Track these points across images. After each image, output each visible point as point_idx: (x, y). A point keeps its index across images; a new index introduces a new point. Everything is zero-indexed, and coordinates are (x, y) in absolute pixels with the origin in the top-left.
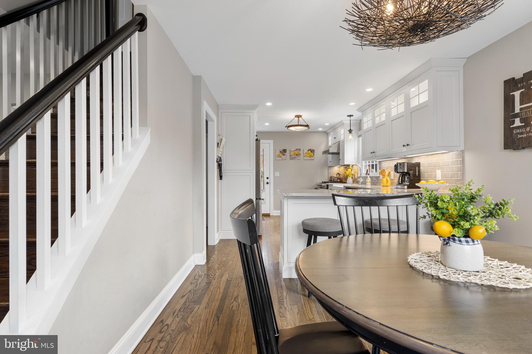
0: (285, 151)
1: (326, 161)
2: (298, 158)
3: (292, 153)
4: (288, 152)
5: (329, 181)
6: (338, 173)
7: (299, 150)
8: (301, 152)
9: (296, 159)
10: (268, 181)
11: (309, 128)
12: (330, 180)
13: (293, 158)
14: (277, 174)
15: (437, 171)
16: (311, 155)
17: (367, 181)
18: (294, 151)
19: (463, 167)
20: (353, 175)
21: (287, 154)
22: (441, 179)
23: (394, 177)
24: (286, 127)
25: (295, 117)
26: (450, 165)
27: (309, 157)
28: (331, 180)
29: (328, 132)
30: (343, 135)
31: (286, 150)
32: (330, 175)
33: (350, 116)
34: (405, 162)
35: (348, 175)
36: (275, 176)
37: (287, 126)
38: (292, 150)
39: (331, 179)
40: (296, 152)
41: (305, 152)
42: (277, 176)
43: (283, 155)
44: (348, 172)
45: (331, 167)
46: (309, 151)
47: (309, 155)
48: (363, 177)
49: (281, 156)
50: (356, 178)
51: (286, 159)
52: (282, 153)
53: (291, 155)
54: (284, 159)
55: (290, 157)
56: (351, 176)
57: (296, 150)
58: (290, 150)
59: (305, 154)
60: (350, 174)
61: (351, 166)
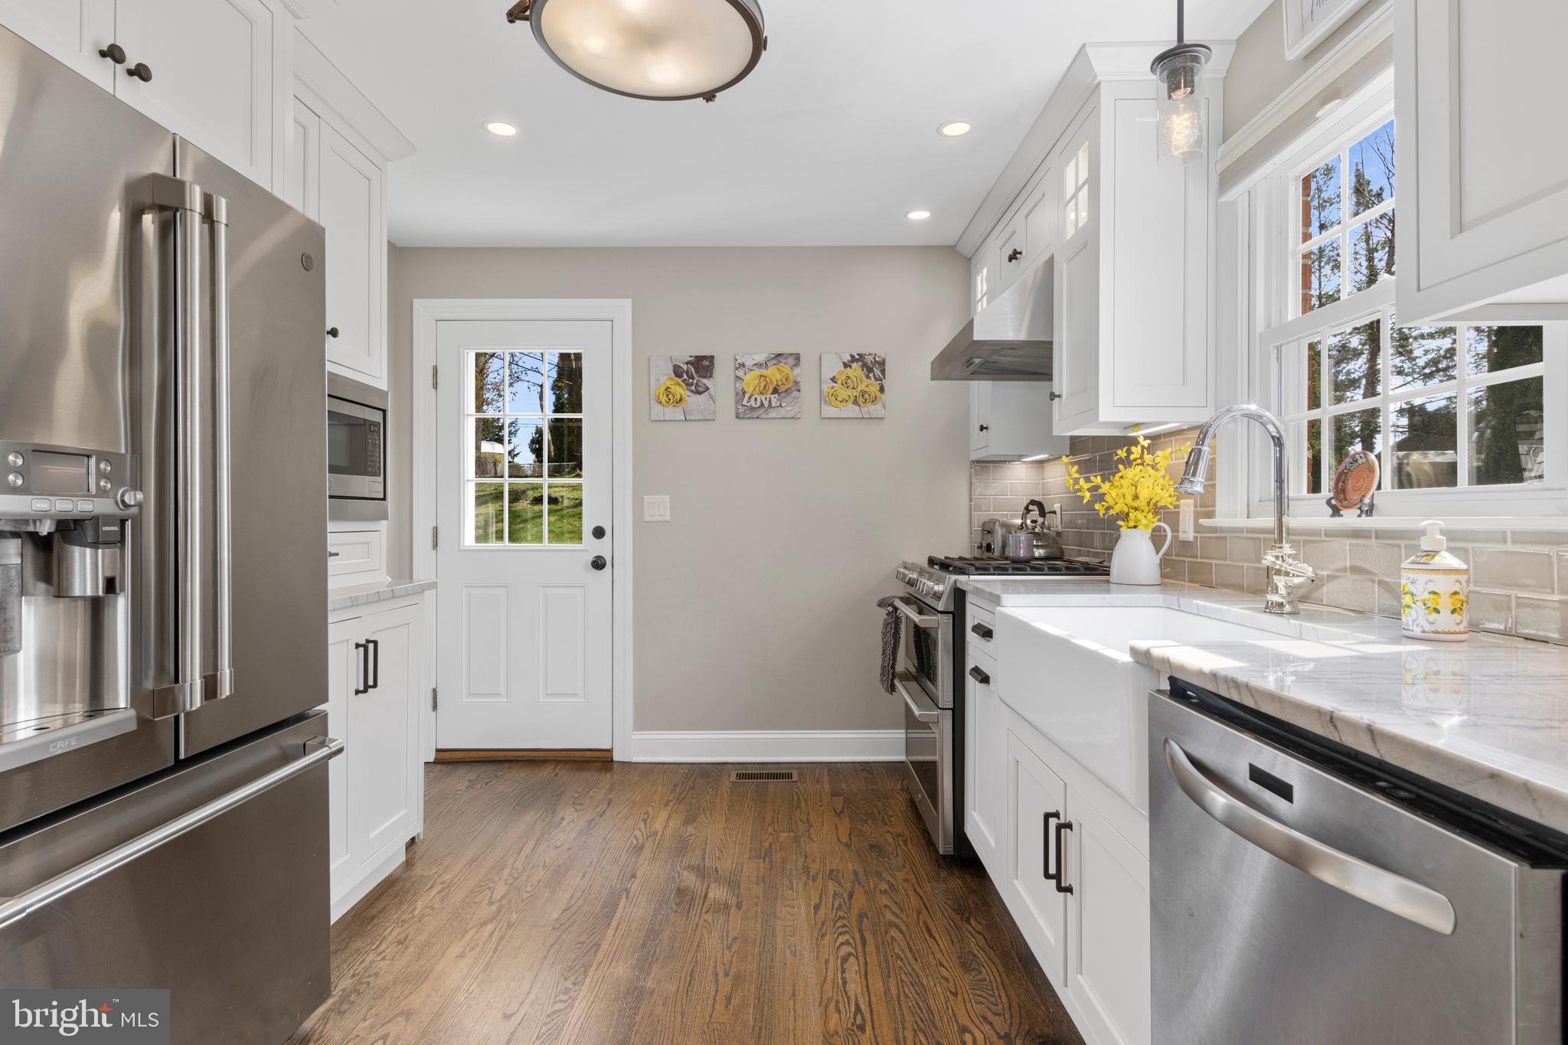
0: (703, 366)
1: (958, 427)
2: (782, 412)
3: (750, 380)
4: (723, 372)
5: (977, 553)
6: (1033, 502)
7: (791, 361)
8: (805, 374)
9: (773, 414)
10: (601, 548)
12: (980, 547)
13: (752, 409)
14: (659, 507)
16: (863, 393)
18: (758, 365)
20: (1157, 510)
21: (722, 382)
27: (855, 402)
28: (989, 548)
29: (966, 249)
31: (712, 358)
32: (981, 517)
35: (1126, 517)
36: (647, 518)
38: (749, 364)
39: (988, 539)
40: (773, 373)
41: (828, 374)
42: (659, 519)
43: (692, 391)
44: (1117, 493)
45: (991, 465)
46: (854, 365)
47: (849, 392)
48: (1315, 533)
49: (681, 400)
50: (1182, 536)
51: (709, 418)
52: (685, 377)
53: (744, 393)
54: (701, 418)
55: (737, 403)
56: (1144, 521)
57: (775, 362)
58: (733, 360)
59: (827, 386)
60: (1136, 509)
61: (1146, 443)
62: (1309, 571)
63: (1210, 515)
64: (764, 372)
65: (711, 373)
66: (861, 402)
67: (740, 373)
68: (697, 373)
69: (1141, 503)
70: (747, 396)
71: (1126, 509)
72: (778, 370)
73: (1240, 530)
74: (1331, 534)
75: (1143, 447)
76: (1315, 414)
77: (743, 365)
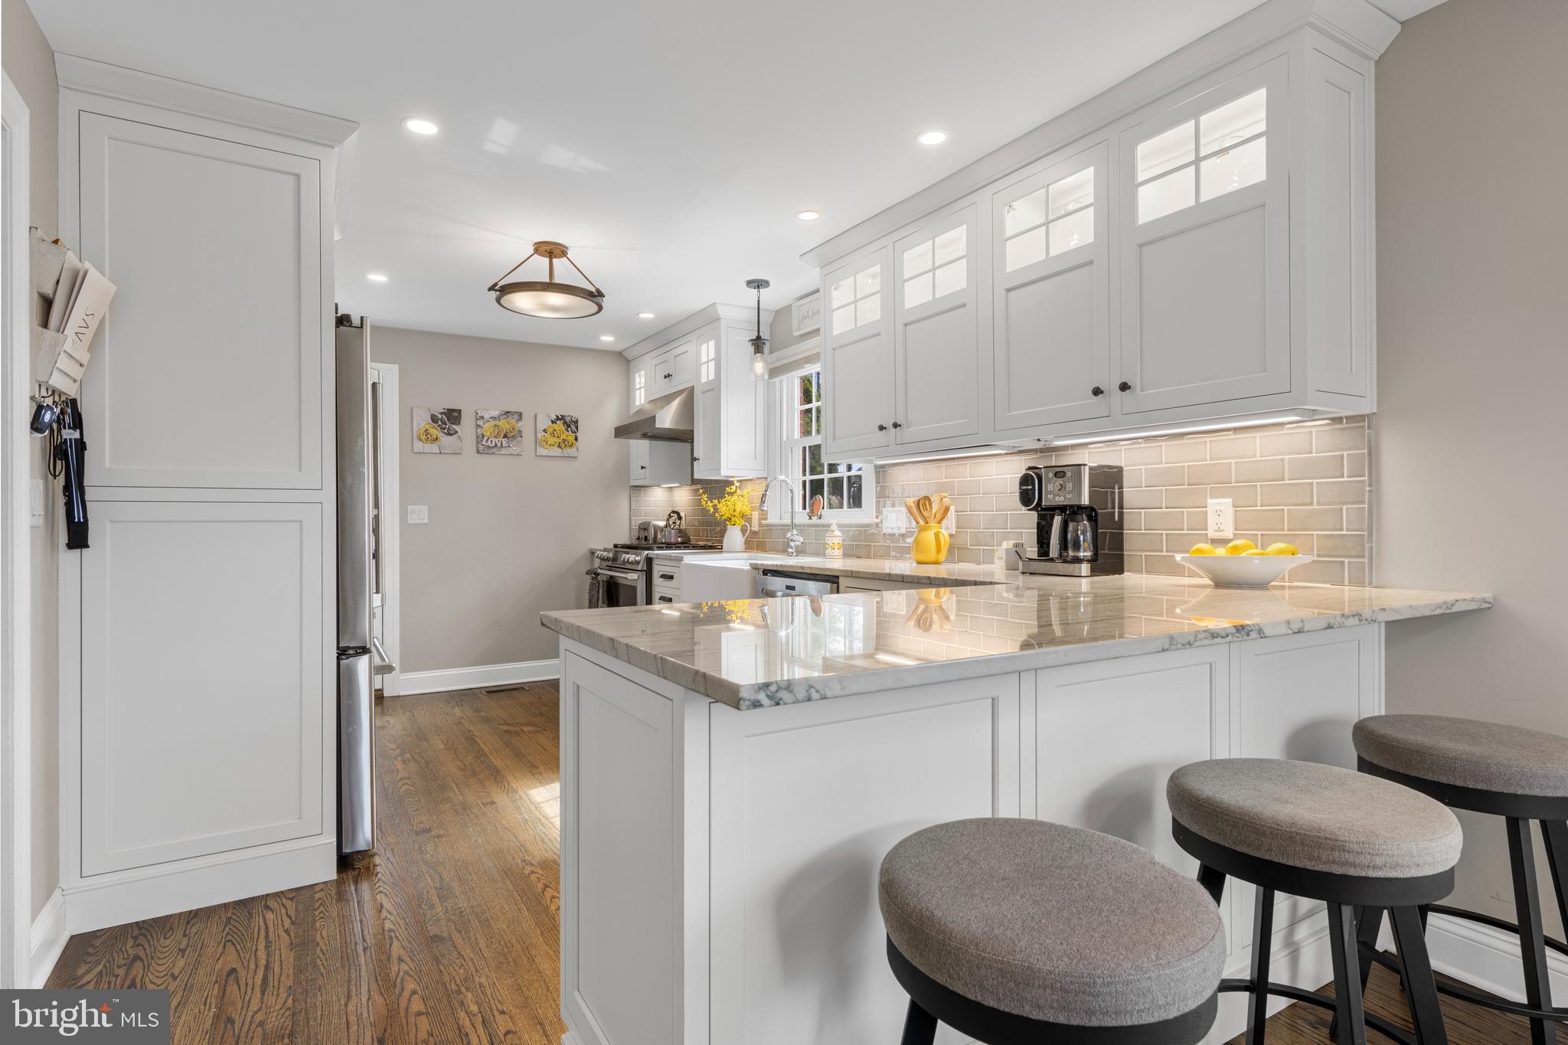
0: (453, 416)
1: (622, 467)
2: (510, 451)
3: (488, 428)
4: (467, 420)
6: (673, 512)
7: (516, 417)
8: (526, 426)
9: (504, 451)
11: (600, 308)
12: (639, 539)
13: (489, 447)
14: (420, 514)
15: (1209, 501)
16: (564, 441)
17: (829, 541)
18: (493, 418)
19: (1370, 485)
20: (743, 516)
21: (466, 428)
22: (1234, 534)
23: (958, 528)
24: (491, 289)
25: (536, 251)
26: (1286, 477)
27: (559, 446)
28: (646, 539)
29: (628, 355)
30: (712, 364)
31: (459, 411)
32: (638, 520)
33: (758, 284)
34: (1081, 465)
35: (729, 520)
36: (410, 522)
37: (496, 284)
38: (487, 416)
39: (645, 534)
40: (504, 424)
41: (541, 426)
42: (418, 522)
43: (445, 433)
44: (724, 508)
45: (642, 489)
46: (558, 422)
47: (555, 439)
48: (803, 526)
49: (437, 439)
50: (753, 529)
51: (457, 452)
52: (440, 423)
53: (483, 436)
54: (452, 452)
55: (478, 443)
56: (738, 522)
57: (505, 416)
58: (474, 414)
59: (540, 435)
60: (735, 516)
61: (738, 484)
62: (802, 540)
63: (766, 519)
64: (497, 423)
65: (460, 422)
66: (563, 445)
67: (480, 423)
68: (448, 420)
69: (736, 514)
70: (485, 438)
71: (730, 516)
72: (507, 422)
73: (778, 525)
74: (809, 526)
75: (736, 487)
76: (804, 478)
77: (483, 418)
